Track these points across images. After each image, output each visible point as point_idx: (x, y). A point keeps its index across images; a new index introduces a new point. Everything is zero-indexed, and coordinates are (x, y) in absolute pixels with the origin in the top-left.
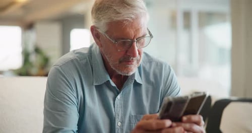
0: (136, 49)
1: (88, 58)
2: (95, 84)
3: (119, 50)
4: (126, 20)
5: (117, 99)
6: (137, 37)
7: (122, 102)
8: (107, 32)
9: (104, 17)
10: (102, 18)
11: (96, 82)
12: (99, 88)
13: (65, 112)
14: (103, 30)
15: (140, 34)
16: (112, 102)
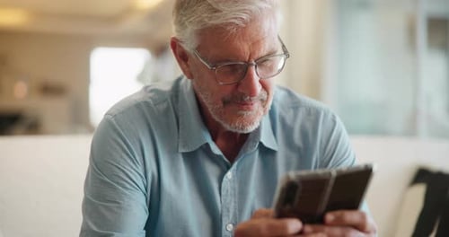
0: (256, 79)
1: (169, 101)
2: (182, 150)
3: (221, 83)
4: (231, 24)
5: (225, 179)
6: (256, 57)
7: (237, 186)
8: (198, 49)
9: (191, 19)
10: (186, 23)
11: (184, 147)
12: (192, 159)
13: (118, 203)
14: (192, 46)
15: (262, 50)
16: (215, 185)
